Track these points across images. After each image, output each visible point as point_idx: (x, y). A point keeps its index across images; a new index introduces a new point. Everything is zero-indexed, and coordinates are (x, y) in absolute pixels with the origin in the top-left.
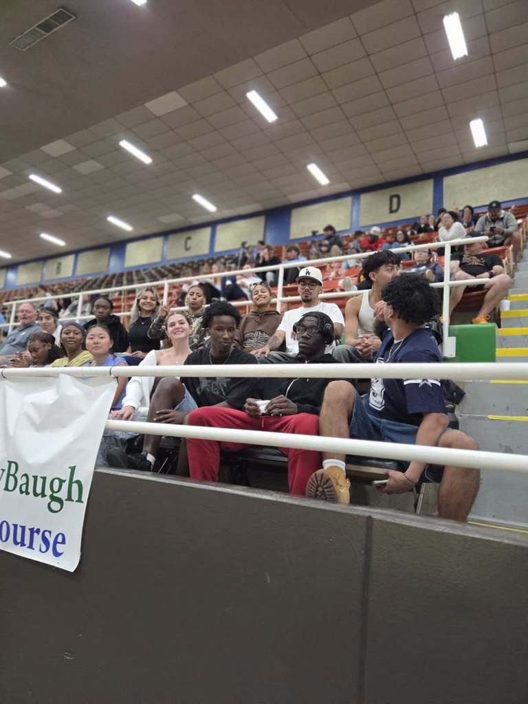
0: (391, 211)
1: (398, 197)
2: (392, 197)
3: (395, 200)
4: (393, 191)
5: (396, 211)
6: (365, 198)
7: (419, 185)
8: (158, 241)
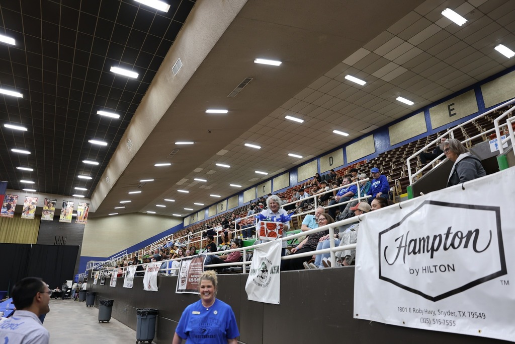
0: (331, 165)
1: (332, 157)
2: (330, 158)
3: (331, 159)
4: (329, 155)
5: (332, 164)
6: (321, 160)
7: (338, 151)
8: (254, 189)
